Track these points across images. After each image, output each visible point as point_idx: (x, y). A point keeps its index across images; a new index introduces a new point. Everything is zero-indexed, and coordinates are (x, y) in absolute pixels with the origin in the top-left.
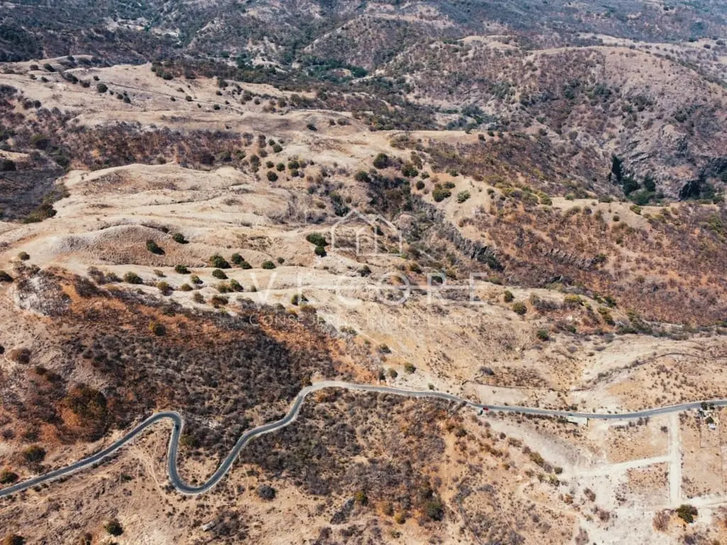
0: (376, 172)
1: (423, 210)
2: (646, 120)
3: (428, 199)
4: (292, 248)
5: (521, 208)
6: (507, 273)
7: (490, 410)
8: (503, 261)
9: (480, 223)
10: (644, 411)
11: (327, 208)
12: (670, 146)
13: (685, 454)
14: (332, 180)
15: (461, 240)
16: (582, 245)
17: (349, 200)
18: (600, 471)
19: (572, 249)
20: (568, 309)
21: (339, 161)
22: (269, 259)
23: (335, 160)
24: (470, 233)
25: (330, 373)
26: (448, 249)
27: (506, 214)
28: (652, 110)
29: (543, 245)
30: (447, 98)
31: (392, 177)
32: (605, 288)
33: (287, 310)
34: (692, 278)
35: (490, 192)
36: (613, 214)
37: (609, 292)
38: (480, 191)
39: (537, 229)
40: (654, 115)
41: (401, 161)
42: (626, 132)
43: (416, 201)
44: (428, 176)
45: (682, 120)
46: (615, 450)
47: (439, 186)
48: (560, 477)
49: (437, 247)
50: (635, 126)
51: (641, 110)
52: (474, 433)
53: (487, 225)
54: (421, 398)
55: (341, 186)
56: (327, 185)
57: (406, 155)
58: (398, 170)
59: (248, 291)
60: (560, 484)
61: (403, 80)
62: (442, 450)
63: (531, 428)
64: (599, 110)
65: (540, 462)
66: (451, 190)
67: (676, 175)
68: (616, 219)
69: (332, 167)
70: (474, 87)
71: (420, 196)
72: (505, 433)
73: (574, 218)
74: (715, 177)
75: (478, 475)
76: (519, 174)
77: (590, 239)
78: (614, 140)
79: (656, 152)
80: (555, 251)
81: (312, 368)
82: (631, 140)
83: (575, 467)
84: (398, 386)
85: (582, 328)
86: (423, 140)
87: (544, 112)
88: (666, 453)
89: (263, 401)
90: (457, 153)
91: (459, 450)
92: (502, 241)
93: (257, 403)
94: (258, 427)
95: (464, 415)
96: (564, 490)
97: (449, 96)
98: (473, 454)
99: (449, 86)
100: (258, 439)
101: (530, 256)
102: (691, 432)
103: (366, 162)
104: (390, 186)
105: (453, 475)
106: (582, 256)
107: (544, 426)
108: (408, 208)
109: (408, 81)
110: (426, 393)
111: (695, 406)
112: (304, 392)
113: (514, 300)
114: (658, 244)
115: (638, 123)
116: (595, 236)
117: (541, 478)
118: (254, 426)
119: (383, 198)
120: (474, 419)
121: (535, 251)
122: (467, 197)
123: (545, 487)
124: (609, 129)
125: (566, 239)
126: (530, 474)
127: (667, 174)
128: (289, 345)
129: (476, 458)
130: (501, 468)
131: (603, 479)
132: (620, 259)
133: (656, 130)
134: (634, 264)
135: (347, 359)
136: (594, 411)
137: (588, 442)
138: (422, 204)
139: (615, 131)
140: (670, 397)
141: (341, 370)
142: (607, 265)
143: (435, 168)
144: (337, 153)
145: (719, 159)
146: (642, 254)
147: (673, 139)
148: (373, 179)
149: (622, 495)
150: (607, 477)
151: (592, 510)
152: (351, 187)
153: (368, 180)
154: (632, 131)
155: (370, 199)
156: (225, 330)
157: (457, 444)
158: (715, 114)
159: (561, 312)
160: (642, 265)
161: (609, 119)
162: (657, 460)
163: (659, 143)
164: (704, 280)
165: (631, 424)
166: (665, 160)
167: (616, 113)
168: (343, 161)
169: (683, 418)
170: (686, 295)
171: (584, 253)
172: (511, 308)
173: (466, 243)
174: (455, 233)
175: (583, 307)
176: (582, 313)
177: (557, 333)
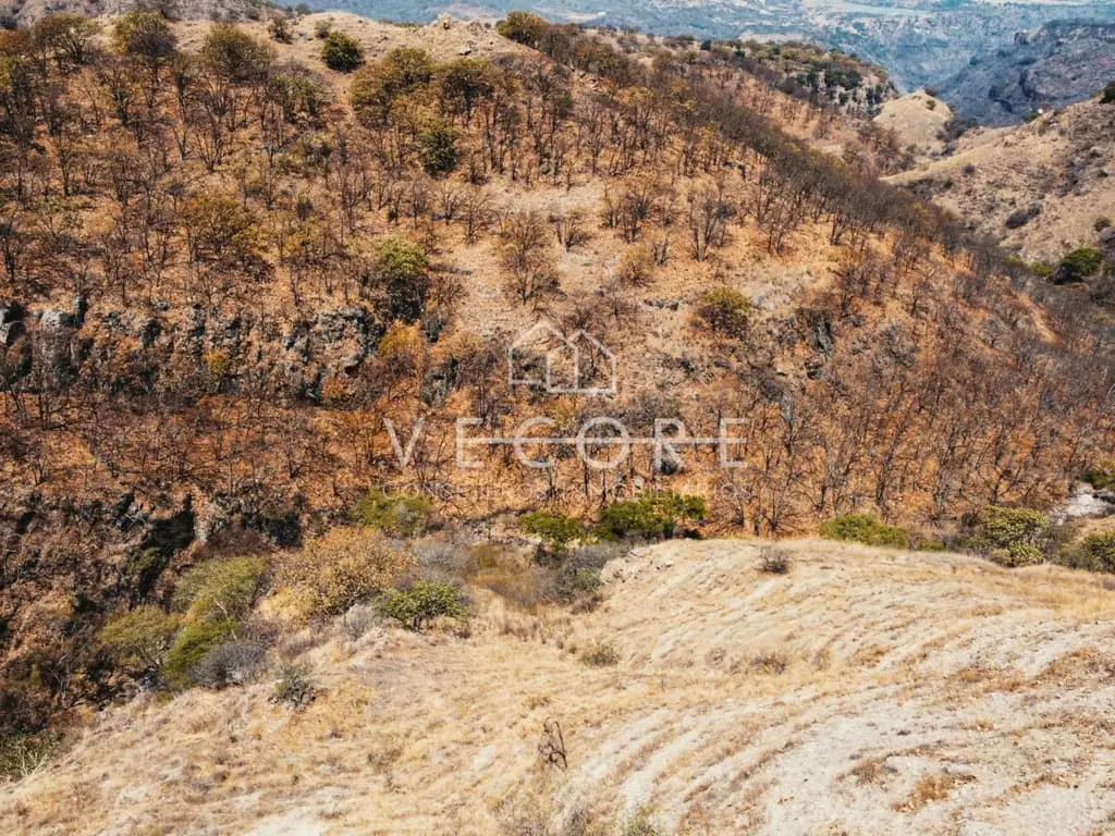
16: (234, 233)
68: (344, 61)
116: (280, 168)
125: (92, 221)
171: (283, 276)
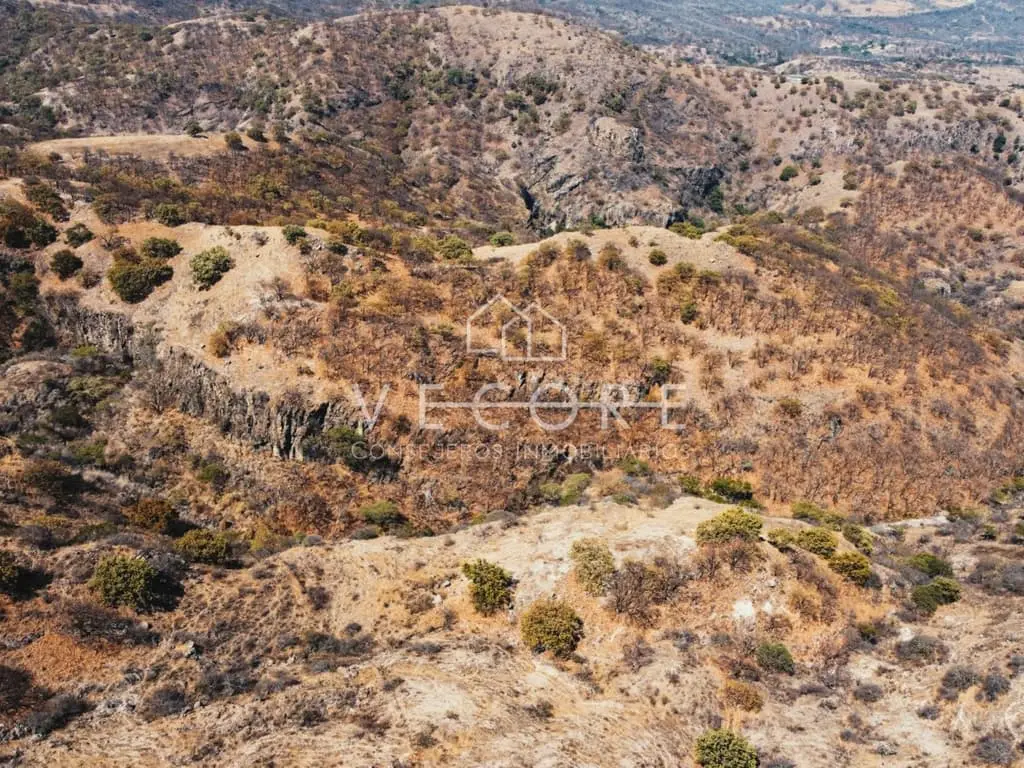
1: (91, 337)
2: (555, 118)
3: (101, 299)
5: (398, 271)
6: (414, 477)
8: (394, 441)
9: (287, 331)
12: (617, 154)
15: (233, 399)
16: (598, 344)
19: (578, 363)
20: (726, 571)
26: (194, 442)
27: (362, 293)
28: (561, 99)
29: (494, 365)
32: (698, 455)
34: (901, 377)
35: (295, 237)
36: (646, 251)
37: (714, 463)
38: (263, 242)
40: (567, 106)
42: (525, 145)
43: (62, 314)
44: (89, 237)
45: (619, 109)
47: (129, 256)
49: (154, 444)
50: (539, 131)
51: (541, 101)
53: (312, 335)
57: (7, 191)
61: (37, 102)
64: (463, 113)
66: (171, 262)
67: (646, 204)
68: (658, 260)
70: (201, 100)
71: (73, 298)
74: (701, 205)
77: (612, 326)
78: (507, 164)
79: (594, 170)
80: (534, 376)
82: (539, 158)
87: (358, 128)
92: (371, 376)
97: (148, 121)
99: (144, 103)
108: (41, 339)
109: (46, 103)
114: (787, 302)
115: (543, 126)
116: (621, 314)
122: (224, 266)
124: (492, 145)
127: (629, 205)
132: (713, 363)
133: (581, 130)
134: (752, 370)
138: (81, 319)
139: (505, 146)
145: (700, 171)
146: (763, 339)
147: (619, 141)
154: (536, 141)
158: (666, 95)
159: (705, 589)
160: (777, 366)
161: (486, 127)
163: (595, 153)
164: (923, 375)
166: (616, 182)
167: (496, 114)
170: (913, 426)
171: (613, 366)
172: (515, 638)
173: (250, 409)
174: (205, 381)
175: (766, 548)
176: (777, 572)
177: (755, 705)
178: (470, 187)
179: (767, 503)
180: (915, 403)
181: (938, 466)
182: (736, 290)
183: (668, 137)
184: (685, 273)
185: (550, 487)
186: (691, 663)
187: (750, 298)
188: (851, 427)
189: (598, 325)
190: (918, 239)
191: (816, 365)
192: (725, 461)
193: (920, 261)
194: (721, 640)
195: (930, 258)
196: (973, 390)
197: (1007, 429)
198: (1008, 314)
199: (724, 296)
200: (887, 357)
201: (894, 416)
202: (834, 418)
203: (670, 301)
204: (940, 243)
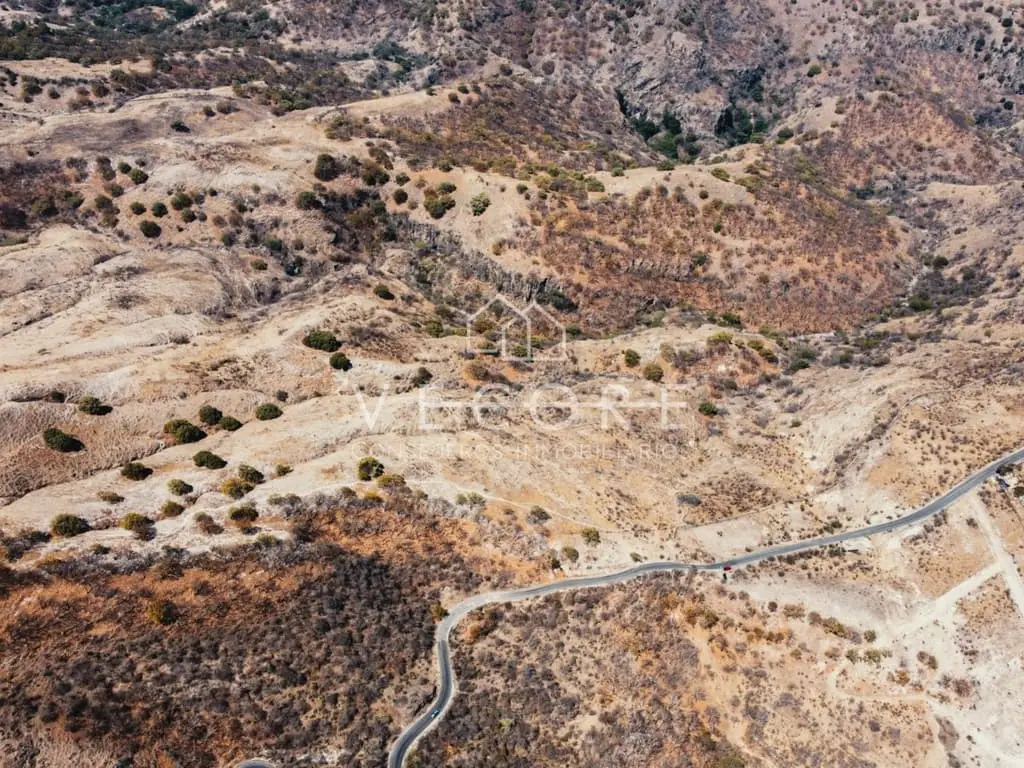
0: (324, 189)
1: (416, 235)
2: (641, 29)
3: (420, 216)
4: (291, 369)
5: (571, 205)
6: (584, 312)
7: (734, 568)
8: (575, 295)
10: (932, 501)
11: (270, 266)
12: (686, 63)
13: (1015, 553)
14: (258, 215)
15: (505, 275)
16: (670, 244)
17: (299, 246)
18: (922, 618)
19: (660, 254)
20: (716, 355)
21: (261, 182)
22: (262, 400)
23: (252, 180)
24: (515, 262)
25: (468, 583)
26: (485, 293)
27: (556, 220)
28: (646, 14)
29: (619, 256)
30: (344, 36)
31: (350, 191)
32: (717, 302)
33: (361, 496)
34: (825, 261)
35: (522, 190)
36: (698, 190)
37: (724, 306)
38: (503, 190)
39: (605, 234)
40: (651, 19)
41: (355, 161)
42: (619, 51)
43: (400, 223)
44: (408, 180)
45: (688, 22)
46: (928, 577)
47: (430, 193)
48: (877, 645)
49: (465, 293)
50: (629, 40)
51: (631, 14)
52: (730, 615)
53: (536, 244)
54: (629, 583)
55: (276, 223)
56: (251, 225)
57: (357, 148)
58: (356, 176)
59: (273, 477)
60: (882, 657)
61: (264, 15)
62: (694, 659)
63: (800, 578)
64: (573, 24)
65: (838, 630)
66: (453, 195)
67: (705, 104)
68: (704, 196)
69: (251, 193)
70: (381, 11)
71: (406, 215)
72: (773, 600)
73: (647, 205)
74: (746, 97)
75: (763, 682)
76: (525, 147)
77: (677, 233)
78: (605, 67)
79: (669, 75)
80: (638, 262)
81: (436, 585)
82: (629, 62)
83: (889, 622)
84: (585, 572)
85: (743, 380)
86: (371, 118)
87: (497, 38)
88: (992, 560)
89: (391, 677)
90: (429, 130)
91: (718, 650)
92: (564, 265)
93: (384, 684)
94: (406, 730)
95: (703, 589)
96: (890, 665)
97: (346, 31)
98: (741, 649)
99: (342, 16)
100: (418, 752)
101: (607, 278)
102: (1005, 516)
103: (302, 173)
104: (350, 206)
105: (730, 696)
106: (675, 259)
107: (817, 570)
108: (391, 236)
109: (273, 16)
110: (632, 571)
111: (989, 472)
112: (442, 631)
113: (641, 361)
114: (770, 221)
115: (632, 36)
116: (683, 227)
117: (851, 656)
118: (398, 731)
119: (347, 228)
120: (721, 592)
121: (612, 268)
122: (487, 204)
123: (862, 669)
124: (595, 50)
125: (647, 241)
126: (833, 655)
127: (693, 105)
128: (386, 557)
129: (748, 654)
130: (789, 660)
131: (933, 629)
132: (728, 254)
133: (660, 42)
134: (747, 259)
135: (488, 550)
136: (868, 522)
137: (885, 576)
138: (413, 226)
139: (604, 52)
140: (953, 469)
141: (483, 572)
142: (711, 266)
143: (413, 164)
144: (249, 167)
145: (747, 72)
146: (755, 242)
147: (688, 53)
148: (323, 201)
149: (969, 645)
150: (936, 623)
151: (939, 683)
152: (295, 221)
153: (317, 205)
154: (627, 48)
155: (332, 236)
156: (281, 571)
157: (710, 640)
158: (726, 7)
159: (708, 361)
160: (760, 257)
161: (591, 35)
162: (986, 574)
163: (670, 61)
164: (838, 260)
165: (928, 530)
166: (684, 85)
167: (598, 25)
168: (268, 181)
169: (985, 495)
170: (826, 288)
171: (677, 256)
172: (641, 375)
173: (513, 281)
174: (490, 266)
175: (733, 346)
176: (736, 355)
177: (720, 397)
178: (585, 100)
179: (747, 325)
180: (829, 276)
181: (836, 308)
182: (743, 214)
183: (724, 42)
184: (717, 204)
185: (645, 317)
186: (700, 384)
187: (750, 219)
188: (793, 288)
189: (670, 234)
190: (880, 150)
191: (781, 257)
192: (729, 305)
193: (875, 167)
194: (712, 378)
195: (884, 164)
196: (865, 267)
197: (880, 288)
198: (917, 210)
199: (737, 218)
200: (820, 250)
201: (817, 283)
202: (786, 285)
203: (709, 220)
204: (893, 153)
